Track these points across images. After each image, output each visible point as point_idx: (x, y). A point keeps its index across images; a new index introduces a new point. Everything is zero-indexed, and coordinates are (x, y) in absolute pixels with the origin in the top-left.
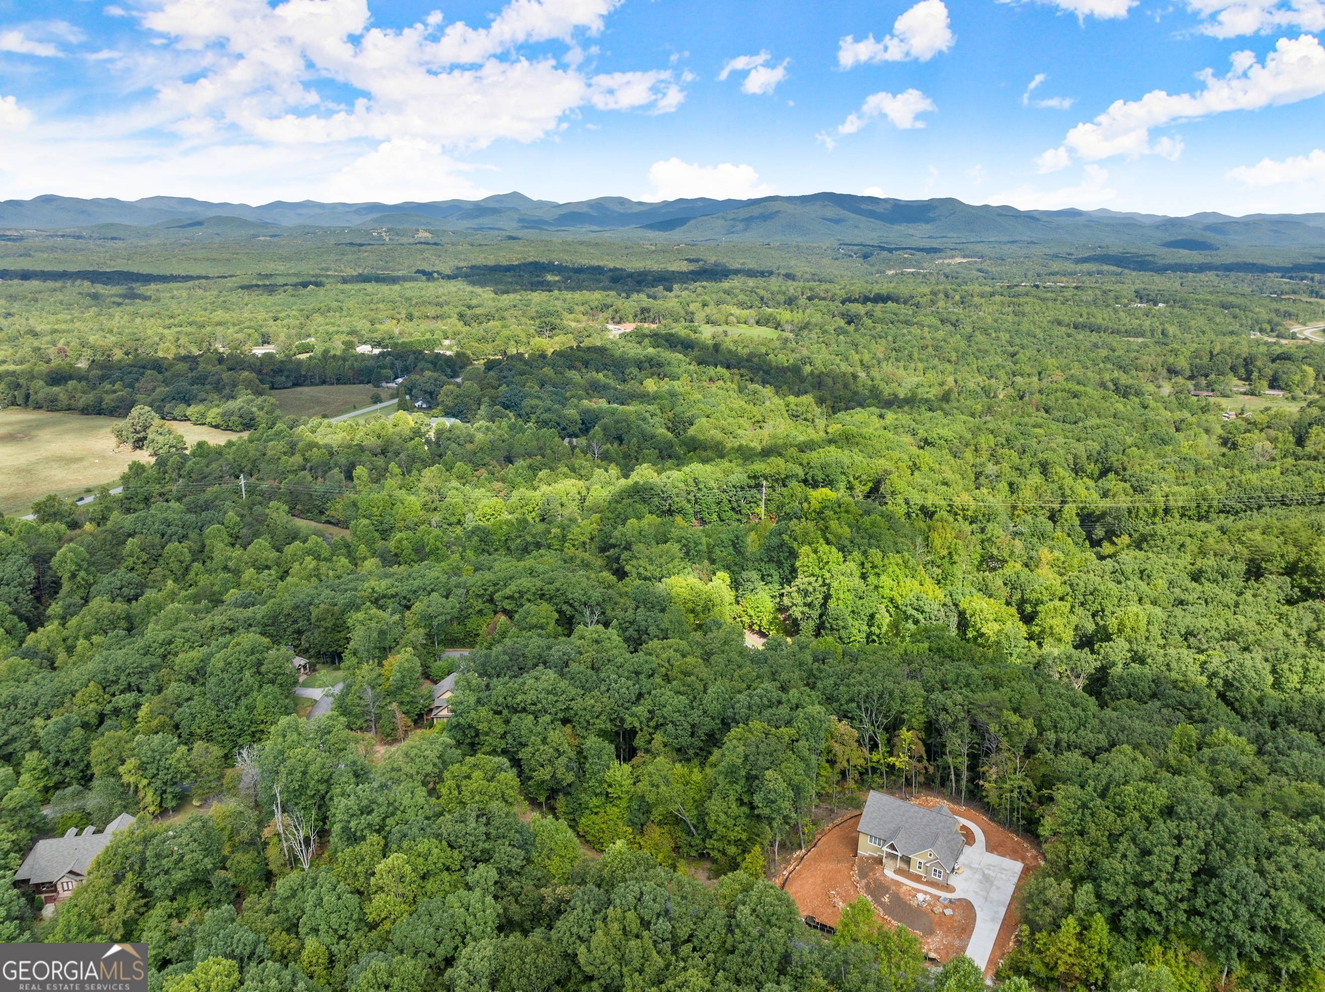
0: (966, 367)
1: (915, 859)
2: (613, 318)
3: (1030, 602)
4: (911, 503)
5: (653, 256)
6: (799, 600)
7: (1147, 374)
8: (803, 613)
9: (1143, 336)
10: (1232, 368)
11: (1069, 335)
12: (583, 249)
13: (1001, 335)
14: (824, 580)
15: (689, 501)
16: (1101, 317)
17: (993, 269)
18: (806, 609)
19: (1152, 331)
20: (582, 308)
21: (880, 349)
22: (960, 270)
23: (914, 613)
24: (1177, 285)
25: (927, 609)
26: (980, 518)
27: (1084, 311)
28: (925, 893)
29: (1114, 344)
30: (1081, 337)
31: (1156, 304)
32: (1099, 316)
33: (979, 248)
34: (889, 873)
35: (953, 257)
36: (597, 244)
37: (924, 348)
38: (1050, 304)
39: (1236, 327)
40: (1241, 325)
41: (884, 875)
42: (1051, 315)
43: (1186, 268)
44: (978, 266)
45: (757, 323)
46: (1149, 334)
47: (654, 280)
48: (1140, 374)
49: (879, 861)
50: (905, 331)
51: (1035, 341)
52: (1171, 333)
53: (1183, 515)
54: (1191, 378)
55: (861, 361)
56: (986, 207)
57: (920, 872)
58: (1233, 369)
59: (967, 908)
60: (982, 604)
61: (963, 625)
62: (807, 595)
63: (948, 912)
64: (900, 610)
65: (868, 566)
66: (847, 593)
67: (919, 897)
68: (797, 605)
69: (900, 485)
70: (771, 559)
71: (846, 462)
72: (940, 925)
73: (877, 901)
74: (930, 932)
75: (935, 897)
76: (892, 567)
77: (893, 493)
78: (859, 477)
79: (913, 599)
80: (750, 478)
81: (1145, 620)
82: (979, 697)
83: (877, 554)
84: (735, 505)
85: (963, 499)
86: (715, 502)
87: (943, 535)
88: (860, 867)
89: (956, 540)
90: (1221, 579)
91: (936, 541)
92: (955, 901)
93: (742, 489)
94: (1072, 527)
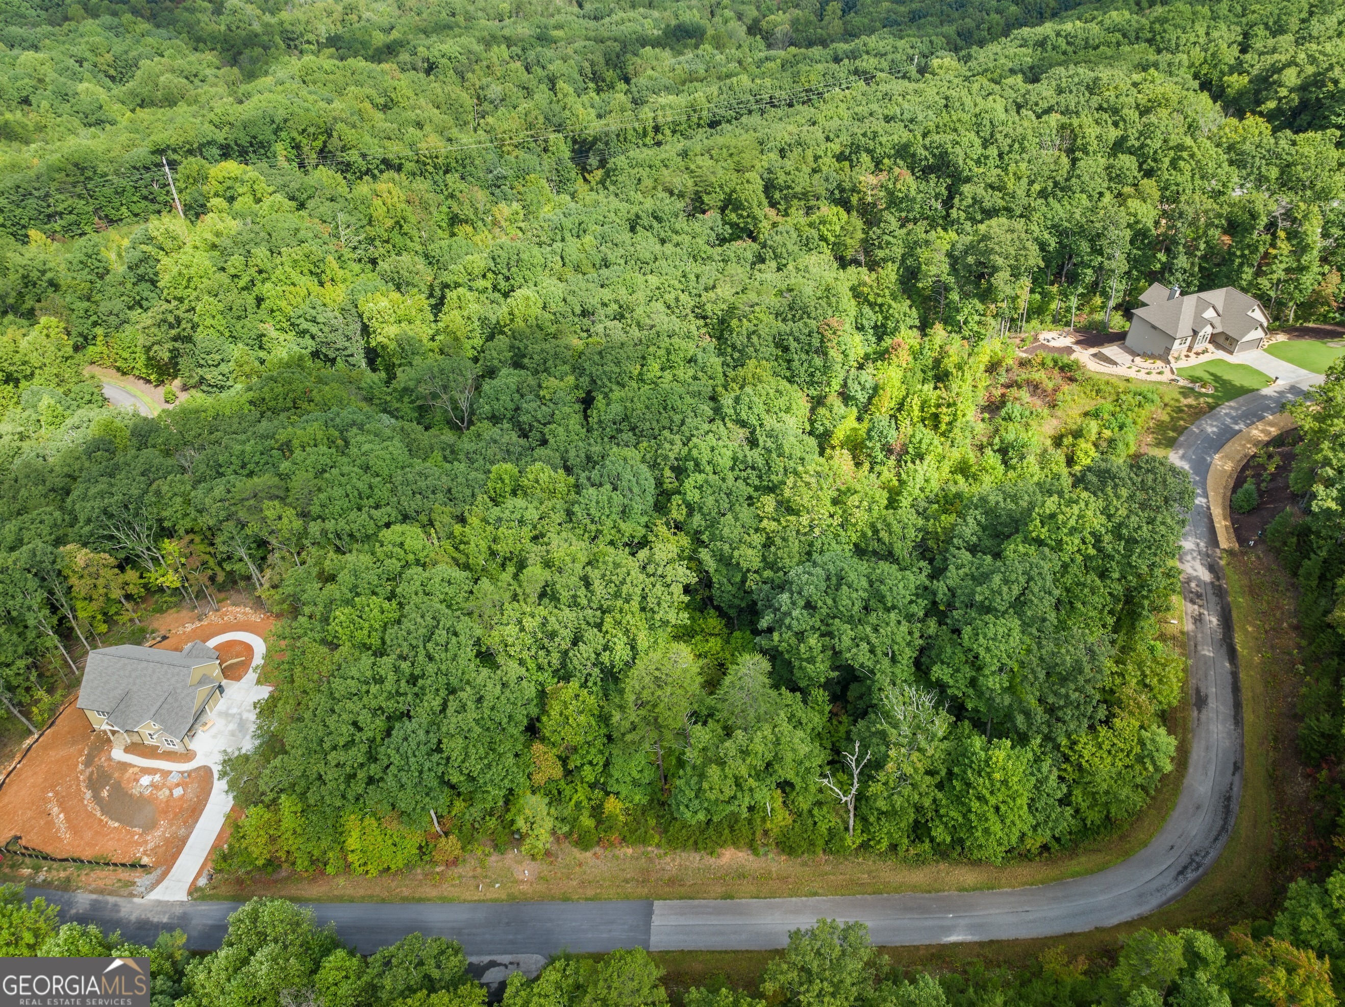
1: (142, 731)
4: (370, 158)
18: (177, 344)
26: (454, 164)
28: (154, 771)
34: (118, 754)
41: (110, 759)
53: (674, 132)
57: (157, 743)
60: (384, 303)
61: (366, 330)
62: (171, 326)
63: (178, 792)
64: (292, 324)
65: (253, 271)
66: (219, 317)
67: (145, 780)
68: (159, 343)
69: (350, 135)
70: (141, 278)
71: (281, 114)
72: (165, 812)
73: (96, 797)
74: (150, 826)
75: (166, 774)
76: (283, 267)
77: (344, 149)
78: (304, 131)
79: (305, 307)
80: (153, 153)
81: (540, 304)
82: (244, 485)
83: (261, 253)
84: (145, 192)
85: (432, 143)
86: (117, 193)
87: (389, 201)
88: (91, 750)
89: (403, 206)
90: (655, 224)
91: (379, 211)
92: (189, 773)
93: (147, 169)
94: (559, 161)
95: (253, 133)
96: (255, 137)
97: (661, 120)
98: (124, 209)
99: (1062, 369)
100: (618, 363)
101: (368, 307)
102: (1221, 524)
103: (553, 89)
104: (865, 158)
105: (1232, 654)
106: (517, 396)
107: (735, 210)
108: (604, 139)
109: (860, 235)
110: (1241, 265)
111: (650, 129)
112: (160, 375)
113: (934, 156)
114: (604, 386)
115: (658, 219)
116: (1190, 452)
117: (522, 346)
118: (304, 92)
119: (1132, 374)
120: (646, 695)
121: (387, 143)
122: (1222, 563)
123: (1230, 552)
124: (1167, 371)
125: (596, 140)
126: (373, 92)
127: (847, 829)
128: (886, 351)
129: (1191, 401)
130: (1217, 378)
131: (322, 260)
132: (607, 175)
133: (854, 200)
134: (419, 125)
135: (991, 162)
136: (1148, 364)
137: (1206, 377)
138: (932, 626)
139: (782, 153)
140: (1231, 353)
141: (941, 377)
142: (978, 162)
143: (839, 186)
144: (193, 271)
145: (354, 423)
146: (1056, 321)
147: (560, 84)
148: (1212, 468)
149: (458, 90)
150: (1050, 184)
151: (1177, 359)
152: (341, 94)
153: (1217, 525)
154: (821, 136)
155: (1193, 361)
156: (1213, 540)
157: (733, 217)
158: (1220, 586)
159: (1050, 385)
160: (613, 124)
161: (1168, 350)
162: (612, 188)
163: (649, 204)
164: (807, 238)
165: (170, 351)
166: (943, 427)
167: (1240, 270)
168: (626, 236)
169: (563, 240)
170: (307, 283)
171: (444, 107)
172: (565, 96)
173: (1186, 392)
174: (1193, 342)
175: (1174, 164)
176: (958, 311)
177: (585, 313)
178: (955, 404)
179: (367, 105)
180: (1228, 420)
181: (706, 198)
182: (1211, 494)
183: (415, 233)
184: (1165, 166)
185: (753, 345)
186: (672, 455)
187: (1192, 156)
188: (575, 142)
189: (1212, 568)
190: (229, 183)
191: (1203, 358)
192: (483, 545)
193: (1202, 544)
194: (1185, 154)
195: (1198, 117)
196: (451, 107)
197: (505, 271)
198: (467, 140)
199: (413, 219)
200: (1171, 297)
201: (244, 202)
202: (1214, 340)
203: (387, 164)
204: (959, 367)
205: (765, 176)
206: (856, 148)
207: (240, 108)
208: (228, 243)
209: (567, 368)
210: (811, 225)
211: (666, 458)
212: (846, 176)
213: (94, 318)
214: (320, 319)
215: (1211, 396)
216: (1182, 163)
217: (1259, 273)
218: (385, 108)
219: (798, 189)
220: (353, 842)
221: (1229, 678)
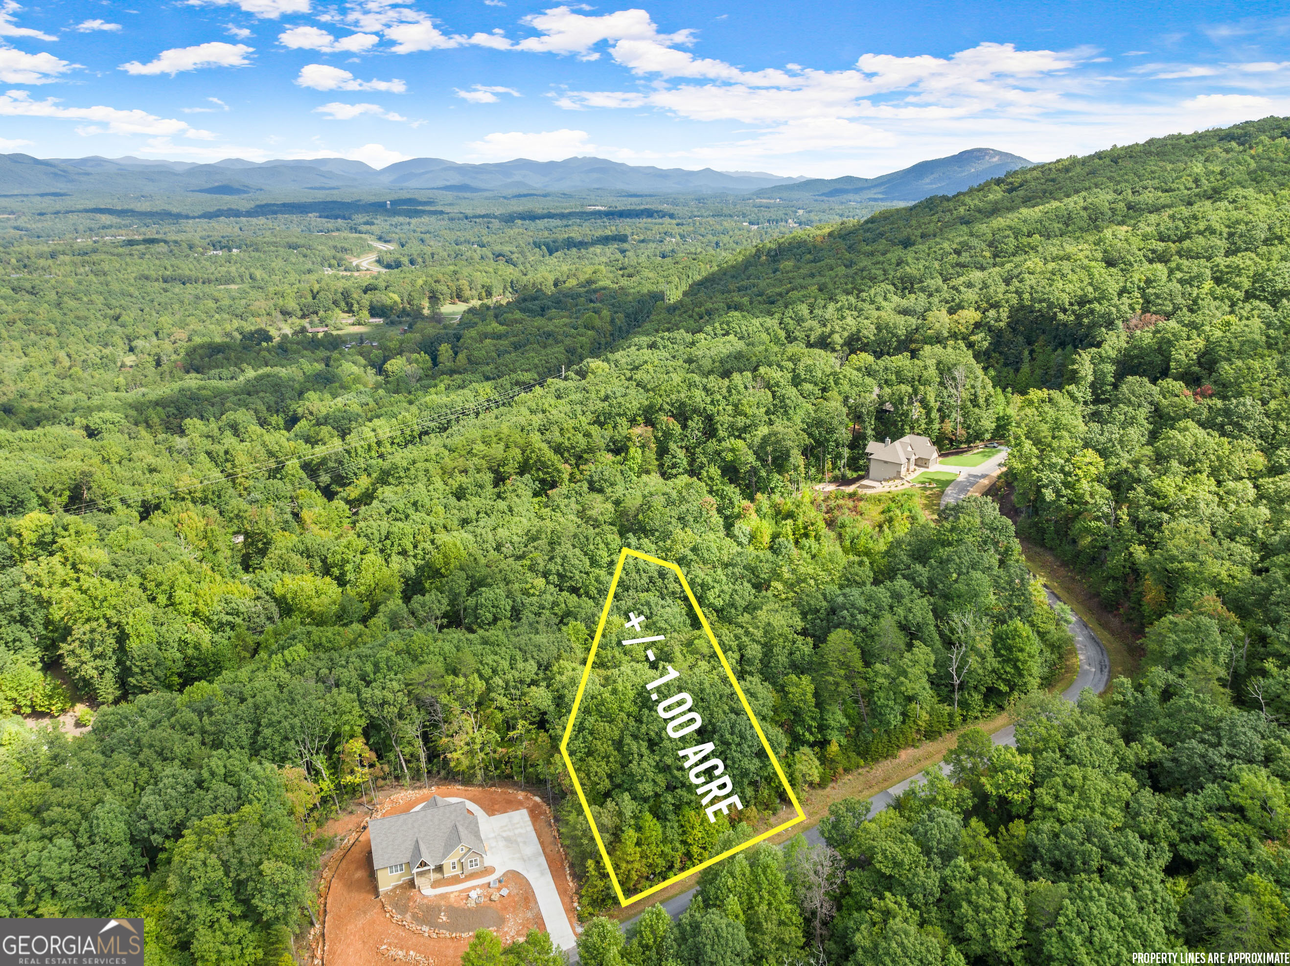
0: (72, 338)
1: (447, 863)
3: (336, 565)
6: (86, 655)
7: (265, 319)
8: (96, 668)
9: (233, 282)
11: (166, 290)
13: (94, 297)
14: (108, 620)
16: (186, 268)
18: (99, 662)
19: (241, 276)
23: (230, 618)
24: (237, 230)
25: (242, 609)
27: (167, 263)
28: (474, 888)
29: (216, 294)
30: (177, 290)
31: (230, 250)
32: (184, 267)
34: (429, 891)
37: (11, 323)
38: (127, 259)
39: (309, 265)
40: (313, 263)
41: (424, 896)
42: (133, 271)
46: (240, 280)
48: (258, 319)
49: (411, 884)
51: (133, 300)
52: (259, 277)
53: (392, 444)
54: (304, 316)
57: (457, 871)
58: (335, 303)
59: (514, 877)
60: (300, 583)
63: (504, 892)
67: (473, 895)
68: (86, 662)
71: (31, 474)
72: (504, 908)
74: (501, 921)
75: (483, 886)
78: (51, 488)
89: (210, 527)
107: (540, 470)
119: (888, 489)
125: (325, 460)
143: (611, 440)
151: (905, 476)
161: (899, 472)
164: (622, 471)
174: (908, 465)
191: (916, 473)
200: (886, 445)
212: (614, 432)
215: (937, 487)
219: (583, 447)
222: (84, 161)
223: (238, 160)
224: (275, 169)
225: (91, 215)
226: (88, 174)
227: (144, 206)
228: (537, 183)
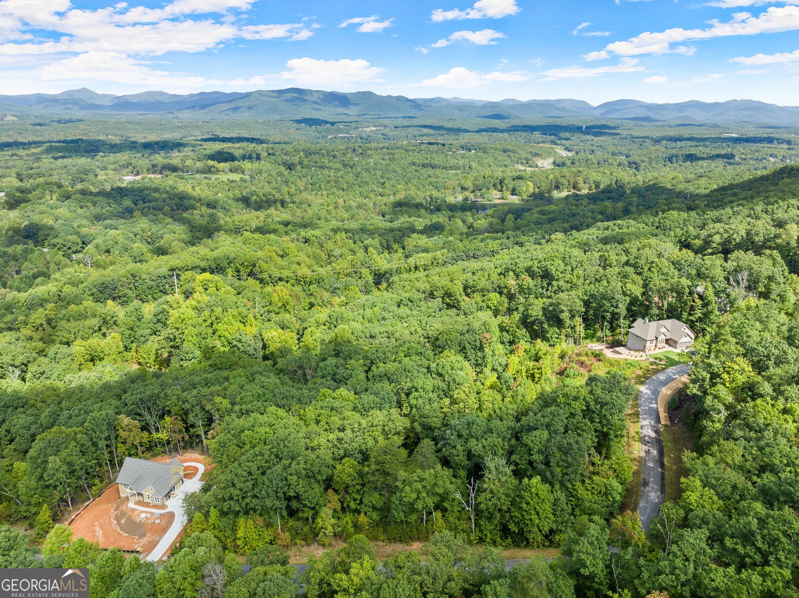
0: (353, 193)
1: (145, 493)
2: (132, 172)
4: (273, 277)
5: (179, 130)
7: (450, 191)
9: (459, 169)
10: (494, 185)
11: (417, 171)
12: (131, 126)
13: (377, 172)
14: (182, 330)
15: (131, 289)
17: (391, 134)
18: (174, 350)
20: (113, 166)
21: (301, 184)
22: (371, 134)
23: (237, 343)
24: (486, 140)
26: (314, 281)
27: (429, 156)
28: (147, 512)
30: (423, 171)
31: (470, 151)
32: (436, 159)
33: (385, 121)
34: (131, 505)
35: (368, 127)
36: (140, 123)
37: (329, 182)
38: (410, 153)
39: (508, 162)
40: (512, 161)
41: (127, 507)
42: (410, 159)
43: (495, 130)
44: (382, 132)
45: (231, 171)
46: (462, 168)
47: (174, 146)
48: (446, 191)
50: (319, 172)
51: (396, 175)
52: (474, 167)
54: (473, 192)
55: (288, 192)
56: (389, 97)
57: (149, 500)
59: (170, 517)
60: (274, 333)
61: (264, 347)
62: (171, 340)
63: (157, 521)
64: (229, 343)
65: (213, 318)
66: (195, 337)
67: (143, 515)
68: (164, 348)
69: (265, 266)
70: (159, 321)
71: (233, 255)
72: (150, 530)
73: (119, 523)
74: (143, 535)
75: (152, 514)
76: (228, 317)
77: (261, 272)
78: (242, 264)
79: (237, 335)
80: (169, 270)
81: (350, 332)
82: (205, 391)
83: (218, 311)
84: (162, 288)
85: (303, 271)
86: (148, 288)
87: (281, 295)
88: (118, 504)
89: (288, 297)
90: (410, 304)
91: (275, 298)
92: (164, 514)
93: (165, 278)
94: (367, 282)
95: (218, 263)
96: (219, 265)
97: (418, 263)
98: (150, 296)
99: (595, 357)
100: (384, 354)
101: (267, 335)
102: (663, 415)
103: (366, 251)
104: (511, 273)
105: (662, 465)
106: (335, 368)
107: (448, 297)
108: (390, 273)
109: (506, 305)
110: (681, 311)
111: (412, 268)
112: (160, 366)
113: (543, 271)
114: (377, 363)
115: (411, 301)
116: (651, 386)
117: (339, 349)
118: (244, 247)
119: (629, 357)
120: (380, 459)
121: (282, 271)
122: (662, 430)
123: (666, 426)
124: (644, 355)
125: (386, 273)
126: (278, 249)
127: (472, 531)
128: (514, 350)
129: (654, 367)
130: (667, 358)
131: (246, 316)
132: (389, 285)
133: (505, 291)
134: (299, 264)
135: (567, 272)
136: (637, 353)
137: (663, 357)
138: (513, 441)
139: (474, 273)
140: (676, 348)
141: (537, 359)
142: (562, 273)
143: (498, 286)
144: (185, 316)
145: (258, 372)
146: (598, 340)
147: (370, 249)
148: (661, 393)
149: (320, 251)
150: (594, 279)
151: (649, 350)
152: (262, 250)
153: (661, 415)
154: (492, 266)
155: (657, 351)
156: (658, 420)
157: (448, 300)
158: (659, 439)
159: (589, 363)
160: (394, 266)
161: (645, 346)
162: (390, 290)
163: (407, 295)
164: (481, 307)
165: (169, 352)
166: (536, 379)
167: (681, 314)
168: (395, 308)
169: (364, 310)
170: (237, 325)
171: (312, 258)
172: (372, 254)
173: (652, 364)
174: (656, 343)
175: (649, 269)
176: (547, 332)
177: (372, 337)
178: (541, 368)
179: (274, 254)
180: (671, 374)
181: (435, 293)
182: (659, 403)
183: (291, 310)
184: (646, 270)
185: (448, 344)
186: (405, 388)
187: (657, 265)
188: (375, 275)
189: (656, 432)
190: (205, 282)
191: (662, 350)
192: (313, 417)
193: (653, 423)
194: (654, 265)
195: (663, 251)
196: (316, 257)
197: (335, 322)
198: (322, 271)
199: (292, 304)
200: (645, 323)
201: (212, 290)
202: (667, 341)
203: (281, 279)
204: (545, 354)
205: (464, 282)
206: (507, 270)
207: (213, 253)
208: (203, 305)
209: (360, 357)
210: (483, 301)
211: (403, 389)
212: (502, 281)
213: (133, 339)
214: (243, 340)
215: (665, 365)
216: (653, 269)
217: (690, 314)
218: (282, 257)
219: (479, 287)
220: (240, 533)
221: (660, 475)
222: (432, 100)
223: (513, 100)
224: (530, 106)
225: (419, 128)
226: (430, 106)
227: (449, 125)
228: (700, 117)
